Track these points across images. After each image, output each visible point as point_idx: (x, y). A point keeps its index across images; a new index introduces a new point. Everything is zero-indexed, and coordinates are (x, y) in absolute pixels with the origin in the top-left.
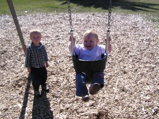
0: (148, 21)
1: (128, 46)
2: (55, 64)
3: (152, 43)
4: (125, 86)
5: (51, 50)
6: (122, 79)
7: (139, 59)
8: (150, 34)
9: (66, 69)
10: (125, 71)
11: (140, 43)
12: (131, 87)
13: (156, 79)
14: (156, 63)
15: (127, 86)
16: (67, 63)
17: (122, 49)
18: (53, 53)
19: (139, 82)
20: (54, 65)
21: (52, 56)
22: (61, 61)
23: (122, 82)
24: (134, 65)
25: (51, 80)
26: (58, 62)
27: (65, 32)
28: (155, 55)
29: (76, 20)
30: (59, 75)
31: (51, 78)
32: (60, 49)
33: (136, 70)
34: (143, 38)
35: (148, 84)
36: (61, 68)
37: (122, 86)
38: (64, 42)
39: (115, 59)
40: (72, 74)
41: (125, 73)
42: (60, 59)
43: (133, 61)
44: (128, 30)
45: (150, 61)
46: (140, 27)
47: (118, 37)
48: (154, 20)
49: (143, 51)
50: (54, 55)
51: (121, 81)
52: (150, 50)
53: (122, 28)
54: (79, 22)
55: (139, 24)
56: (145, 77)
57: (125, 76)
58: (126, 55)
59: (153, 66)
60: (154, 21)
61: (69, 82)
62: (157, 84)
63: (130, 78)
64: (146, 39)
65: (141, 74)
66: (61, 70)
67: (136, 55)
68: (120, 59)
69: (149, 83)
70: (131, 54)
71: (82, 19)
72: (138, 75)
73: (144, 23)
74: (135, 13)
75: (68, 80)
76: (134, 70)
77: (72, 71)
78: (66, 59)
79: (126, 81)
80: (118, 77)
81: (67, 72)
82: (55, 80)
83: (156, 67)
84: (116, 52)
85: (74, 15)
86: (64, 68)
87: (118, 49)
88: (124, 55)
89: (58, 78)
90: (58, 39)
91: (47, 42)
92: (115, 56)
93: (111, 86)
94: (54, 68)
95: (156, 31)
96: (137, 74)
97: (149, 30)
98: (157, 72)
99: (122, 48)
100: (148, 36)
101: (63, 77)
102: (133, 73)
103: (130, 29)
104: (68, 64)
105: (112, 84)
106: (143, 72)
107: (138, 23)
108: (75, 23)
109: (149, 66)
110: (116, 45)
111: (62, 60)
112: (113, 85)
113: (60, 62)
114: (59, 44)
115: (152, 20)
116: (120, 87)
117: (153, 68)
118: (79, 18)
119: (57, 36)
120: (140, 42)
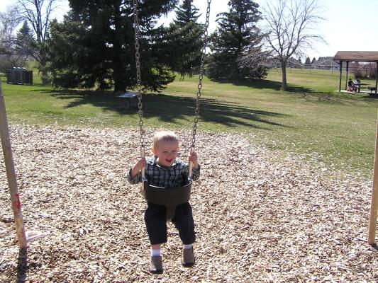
0: (259, 149)
1: (225, 200)
2: (74, 236)
3: (271, 192)
4: (226, 277)
5: (62, 207)
6: (217, 263)
7: (248, 223)
8: (266, 174)
9: (101, 246)
10: (222, 249)
11: (248, 193)
12: (238, 278)
13: (284, 261)
14: (282, 230)
15: (229, 275)
16: (100, 235)
17: (212, 206)
18: (67, 214)
19: (251, 266)
20: (73, 239)
21: (66, 221)
22: (87, 231)
23: (219, 269)
24: (239, 236)
25: (73, 270)
26: (82, 232)
27: (87, 169)
28: (279, 215)
29: (105, 144)
30: (87, 260)
31: (69, 267)
32: (80, 205)
33: (245, 245)
34: (252, 182)
35: (269, 271)
36: (90, 245)
37: (219, 277)
38: (88, 191)
39: (199, 226)
40: (113, 257)
41: (222, 251)
42: (84, 226)
43: (236, 228)
44: (220, 166)
45: (270, 228)
46: (244, 160)
47: (202, 180)
48: (272, 145)
49: (255, 209)
50: (69, 219)
51: (216, 267)
52: (267, 207)
53: (208, 162)
54: (113, 149)
55: (242, 154)
56: (263, 257)
57: (224, 257)
58: (221, 216)
59: (276, 236)
60: (270, 147)
61: (110, 273)
62: (285, 269)
63: (234, 261)
64: (259, 185)
65: (253, 252)
66: (89, 248)
67: (241, 215)
68: (209, 225)
69: (271, 268)
70: (232, 214)
71: (120, 142)
72: (249, 254)
73: (253, 151)
74: (232, 130)
75: (108, 269)
76: (239, 245)
77: (114, 250)
78: (97, 226)
79: (226, 268)
80: (210, 260)
81: (103, 253)
82: (80, 270)
83: (281, 238)
84: (199, 211)
85: (100, 132)
86: (96, 245)
87: (204, 204)
88: (217, 217)
89: (86, 265)
90: (73, 185)
91: (49, 191)
92: (199, 220)
93: (198, 277)
94: (74, 244)
95: (278, 168)
96: (247, 253)
97: (263, 166)
98: (283, 246)
99: (211, 203)
100: (261, 178)
101: (96, 262)
102: (238, 251)
103: (225, 165)
104: (102, 237)
105: (199, 273)
106: (257, 248)
107: (240, 152)
108: (106, 150)
109: (267, 236)
110: (199, 197)
111: (90, 229)
112: (201, 276)
113: (85, 232)
114: (79, 195)
115: (267, 145)
116: (216, 278)
117: (276, 240)
118: (113, 140)
119: (70, 178)
120: (247, 190)
